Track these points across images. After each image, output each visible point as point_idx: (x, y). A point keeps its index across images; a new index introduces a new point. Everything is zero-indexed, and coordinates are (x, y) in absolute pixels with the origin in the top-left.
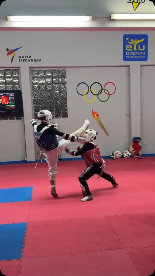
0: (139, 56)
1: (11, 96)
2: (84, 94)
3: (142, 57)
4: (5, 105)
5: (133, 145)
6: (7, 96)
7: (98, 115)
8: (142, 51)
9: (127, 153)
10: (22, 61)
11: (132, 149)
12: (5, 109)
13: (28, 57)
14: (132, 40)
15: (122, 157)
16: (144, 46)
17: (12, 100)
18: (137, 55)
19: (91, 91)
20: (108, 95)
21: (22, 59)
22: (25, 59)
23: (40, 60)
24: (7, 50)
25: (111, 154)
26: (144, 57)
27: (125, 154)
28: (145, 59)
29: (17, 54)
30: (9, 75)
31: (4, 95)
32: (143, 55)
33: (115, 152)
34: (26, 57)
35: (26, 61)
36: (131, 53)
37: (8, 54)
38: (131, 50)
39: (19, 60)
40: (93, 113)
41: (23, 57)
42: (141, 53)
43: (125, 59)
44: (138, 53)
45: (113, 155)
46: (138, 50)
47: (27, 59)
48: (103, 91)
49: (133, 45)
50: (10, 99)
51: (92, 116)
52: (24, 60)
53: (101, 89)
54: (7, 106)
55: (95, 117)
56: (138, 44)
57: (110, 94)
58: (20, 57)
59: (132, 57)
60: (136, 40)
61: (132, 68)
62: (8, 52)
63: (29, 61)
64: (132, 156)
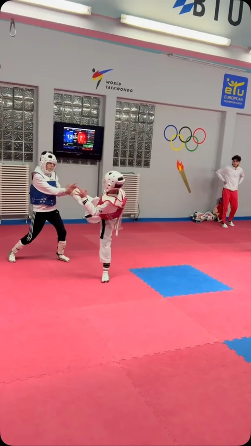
0: (237, 101)
1: (91, 134)
2: (171, 140)
3: (238, 103)
4: (82, 145)
5: (218, 205)
6: (86, 133)
7: (182, 168)
8: (240, 97)
9: (210, 215)
10: (109, 88)
11: (216, 211)
12: (80, 150)
13: (118, 84)
14: (232, 82)
15: (205, 220)
16: (243, 91)
17: (91, 139)
18: (235, 100)
19: (179, 137)
20: (197, 144)
21: (109, 85)
22: (113, 85)
23: (131, 91)
24: (94, 70)
25: (192, 216)
26: (241, 104)
27: (209, 217)
28: (242, 107)
29: (105, 77)
30: (88, 105)
31: (82, 131)
32: (241, 102)
33: (198, 213)
34: (115, 83)
35: (114, 88)
36: (230, 97)
37: (95, 76)
38: (230, 93)
39: (107, 86)
40: (178, 164)
41: (112, 83)
42: (239, 99)
43: (223, 104)
44: (236, 98)
45: (195, 216)
46: (236, 95)
47: (115, 86)
48: (192, 137)
49: (233, 88)
50: (88, 137)
51: (176, 167)
52: (112, 87)
53: (190, 135)
54: (84, 146)
55: (179, 169)
56: (238, 88)
57: (199, 142)
58: (108, 82)
59: (230, 102)
60: (236, 82)
61: (228, 115)
62: (94, 73)
63: (118, 89)
64: (216, 220)
